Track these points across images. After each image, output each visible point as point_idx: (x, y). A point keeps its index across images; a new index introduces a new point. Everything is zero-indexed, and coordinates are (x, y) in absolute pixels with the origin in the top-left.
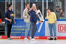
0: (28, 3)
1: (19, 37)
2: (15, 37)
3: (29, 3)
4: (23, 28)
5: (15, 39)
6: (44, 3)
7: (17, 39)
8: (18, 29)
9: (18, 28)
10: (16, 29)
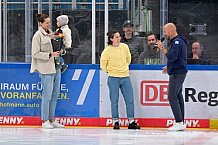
0: (46, 12)
1: (19, 120)
2: (6, 120)
3: (50, 12)
4: (30, 91)
5: (6, 124)
6: (97, 13)
7: (12, 124)
8: (15, 95)
9: (16, 91)
10: (9, 95)
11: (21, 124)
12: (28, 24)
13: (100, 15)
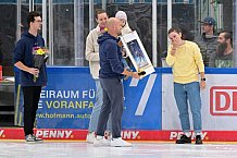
1: (68, 134)
7: (60, 138)
8: (63, 104)
9: (64, 99)
10: (56, 105)
11: (69, 138)
12: (78, 21)
13: (162, 10)
